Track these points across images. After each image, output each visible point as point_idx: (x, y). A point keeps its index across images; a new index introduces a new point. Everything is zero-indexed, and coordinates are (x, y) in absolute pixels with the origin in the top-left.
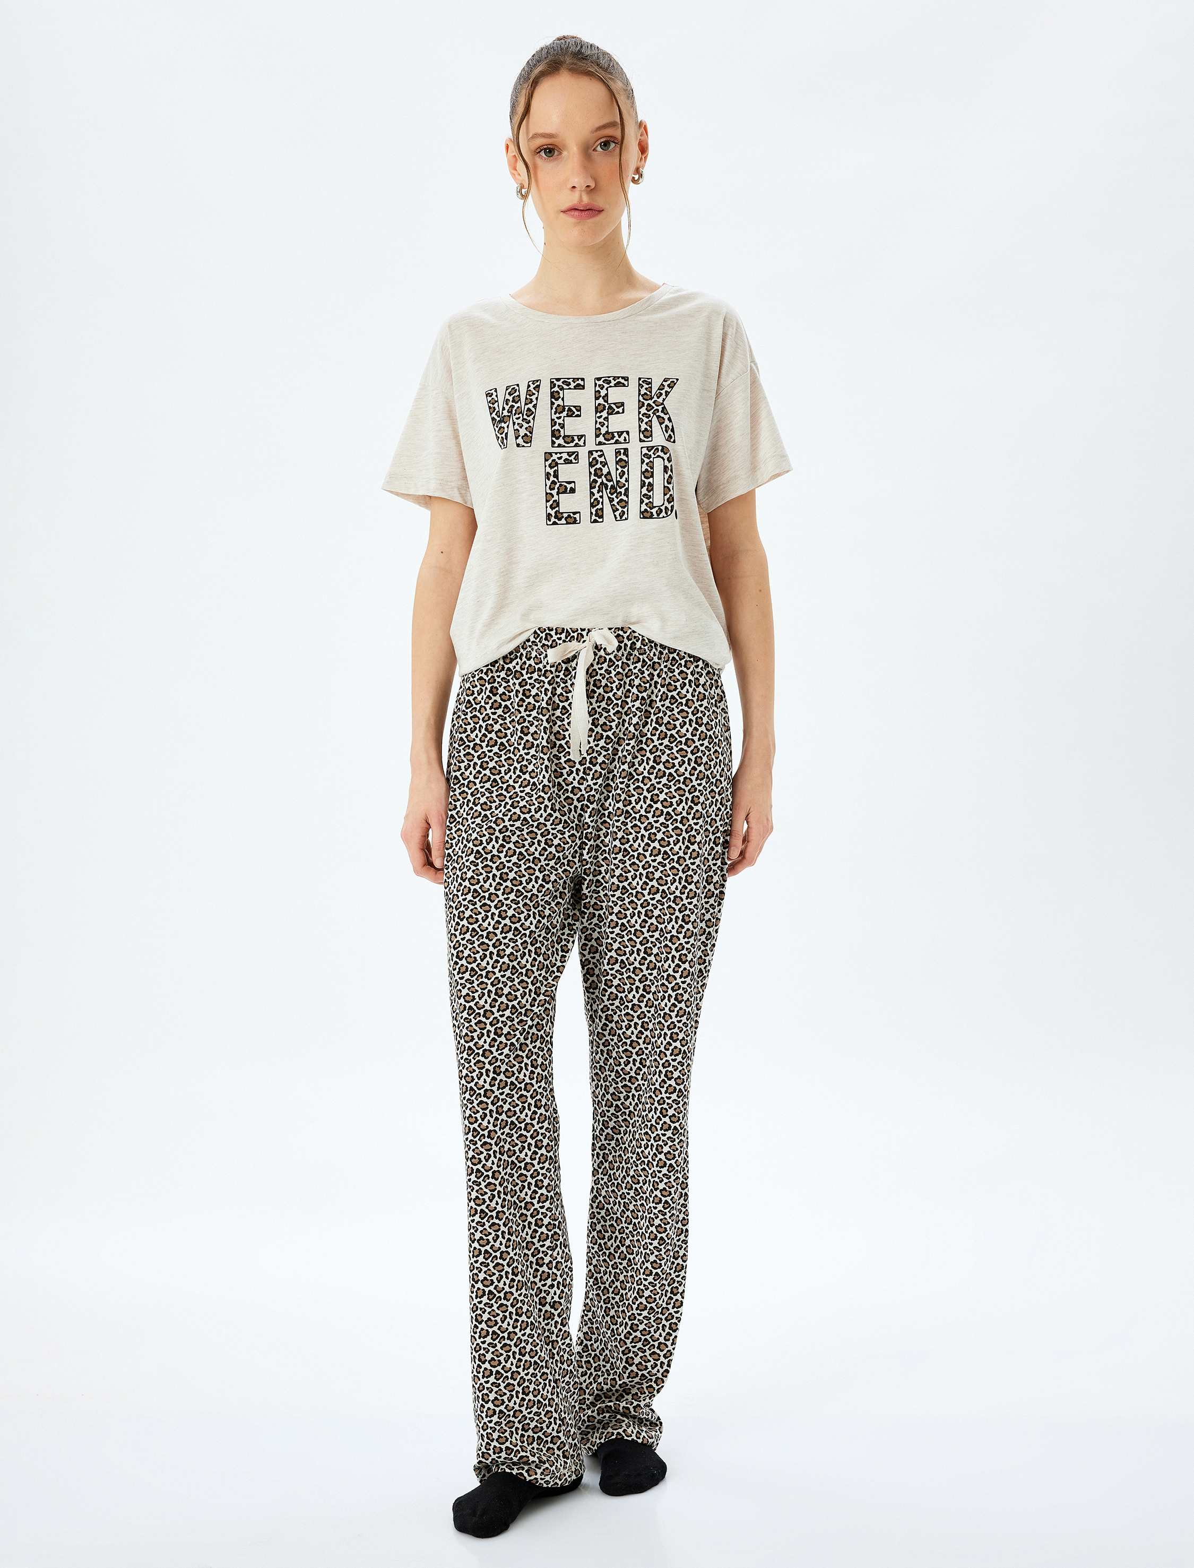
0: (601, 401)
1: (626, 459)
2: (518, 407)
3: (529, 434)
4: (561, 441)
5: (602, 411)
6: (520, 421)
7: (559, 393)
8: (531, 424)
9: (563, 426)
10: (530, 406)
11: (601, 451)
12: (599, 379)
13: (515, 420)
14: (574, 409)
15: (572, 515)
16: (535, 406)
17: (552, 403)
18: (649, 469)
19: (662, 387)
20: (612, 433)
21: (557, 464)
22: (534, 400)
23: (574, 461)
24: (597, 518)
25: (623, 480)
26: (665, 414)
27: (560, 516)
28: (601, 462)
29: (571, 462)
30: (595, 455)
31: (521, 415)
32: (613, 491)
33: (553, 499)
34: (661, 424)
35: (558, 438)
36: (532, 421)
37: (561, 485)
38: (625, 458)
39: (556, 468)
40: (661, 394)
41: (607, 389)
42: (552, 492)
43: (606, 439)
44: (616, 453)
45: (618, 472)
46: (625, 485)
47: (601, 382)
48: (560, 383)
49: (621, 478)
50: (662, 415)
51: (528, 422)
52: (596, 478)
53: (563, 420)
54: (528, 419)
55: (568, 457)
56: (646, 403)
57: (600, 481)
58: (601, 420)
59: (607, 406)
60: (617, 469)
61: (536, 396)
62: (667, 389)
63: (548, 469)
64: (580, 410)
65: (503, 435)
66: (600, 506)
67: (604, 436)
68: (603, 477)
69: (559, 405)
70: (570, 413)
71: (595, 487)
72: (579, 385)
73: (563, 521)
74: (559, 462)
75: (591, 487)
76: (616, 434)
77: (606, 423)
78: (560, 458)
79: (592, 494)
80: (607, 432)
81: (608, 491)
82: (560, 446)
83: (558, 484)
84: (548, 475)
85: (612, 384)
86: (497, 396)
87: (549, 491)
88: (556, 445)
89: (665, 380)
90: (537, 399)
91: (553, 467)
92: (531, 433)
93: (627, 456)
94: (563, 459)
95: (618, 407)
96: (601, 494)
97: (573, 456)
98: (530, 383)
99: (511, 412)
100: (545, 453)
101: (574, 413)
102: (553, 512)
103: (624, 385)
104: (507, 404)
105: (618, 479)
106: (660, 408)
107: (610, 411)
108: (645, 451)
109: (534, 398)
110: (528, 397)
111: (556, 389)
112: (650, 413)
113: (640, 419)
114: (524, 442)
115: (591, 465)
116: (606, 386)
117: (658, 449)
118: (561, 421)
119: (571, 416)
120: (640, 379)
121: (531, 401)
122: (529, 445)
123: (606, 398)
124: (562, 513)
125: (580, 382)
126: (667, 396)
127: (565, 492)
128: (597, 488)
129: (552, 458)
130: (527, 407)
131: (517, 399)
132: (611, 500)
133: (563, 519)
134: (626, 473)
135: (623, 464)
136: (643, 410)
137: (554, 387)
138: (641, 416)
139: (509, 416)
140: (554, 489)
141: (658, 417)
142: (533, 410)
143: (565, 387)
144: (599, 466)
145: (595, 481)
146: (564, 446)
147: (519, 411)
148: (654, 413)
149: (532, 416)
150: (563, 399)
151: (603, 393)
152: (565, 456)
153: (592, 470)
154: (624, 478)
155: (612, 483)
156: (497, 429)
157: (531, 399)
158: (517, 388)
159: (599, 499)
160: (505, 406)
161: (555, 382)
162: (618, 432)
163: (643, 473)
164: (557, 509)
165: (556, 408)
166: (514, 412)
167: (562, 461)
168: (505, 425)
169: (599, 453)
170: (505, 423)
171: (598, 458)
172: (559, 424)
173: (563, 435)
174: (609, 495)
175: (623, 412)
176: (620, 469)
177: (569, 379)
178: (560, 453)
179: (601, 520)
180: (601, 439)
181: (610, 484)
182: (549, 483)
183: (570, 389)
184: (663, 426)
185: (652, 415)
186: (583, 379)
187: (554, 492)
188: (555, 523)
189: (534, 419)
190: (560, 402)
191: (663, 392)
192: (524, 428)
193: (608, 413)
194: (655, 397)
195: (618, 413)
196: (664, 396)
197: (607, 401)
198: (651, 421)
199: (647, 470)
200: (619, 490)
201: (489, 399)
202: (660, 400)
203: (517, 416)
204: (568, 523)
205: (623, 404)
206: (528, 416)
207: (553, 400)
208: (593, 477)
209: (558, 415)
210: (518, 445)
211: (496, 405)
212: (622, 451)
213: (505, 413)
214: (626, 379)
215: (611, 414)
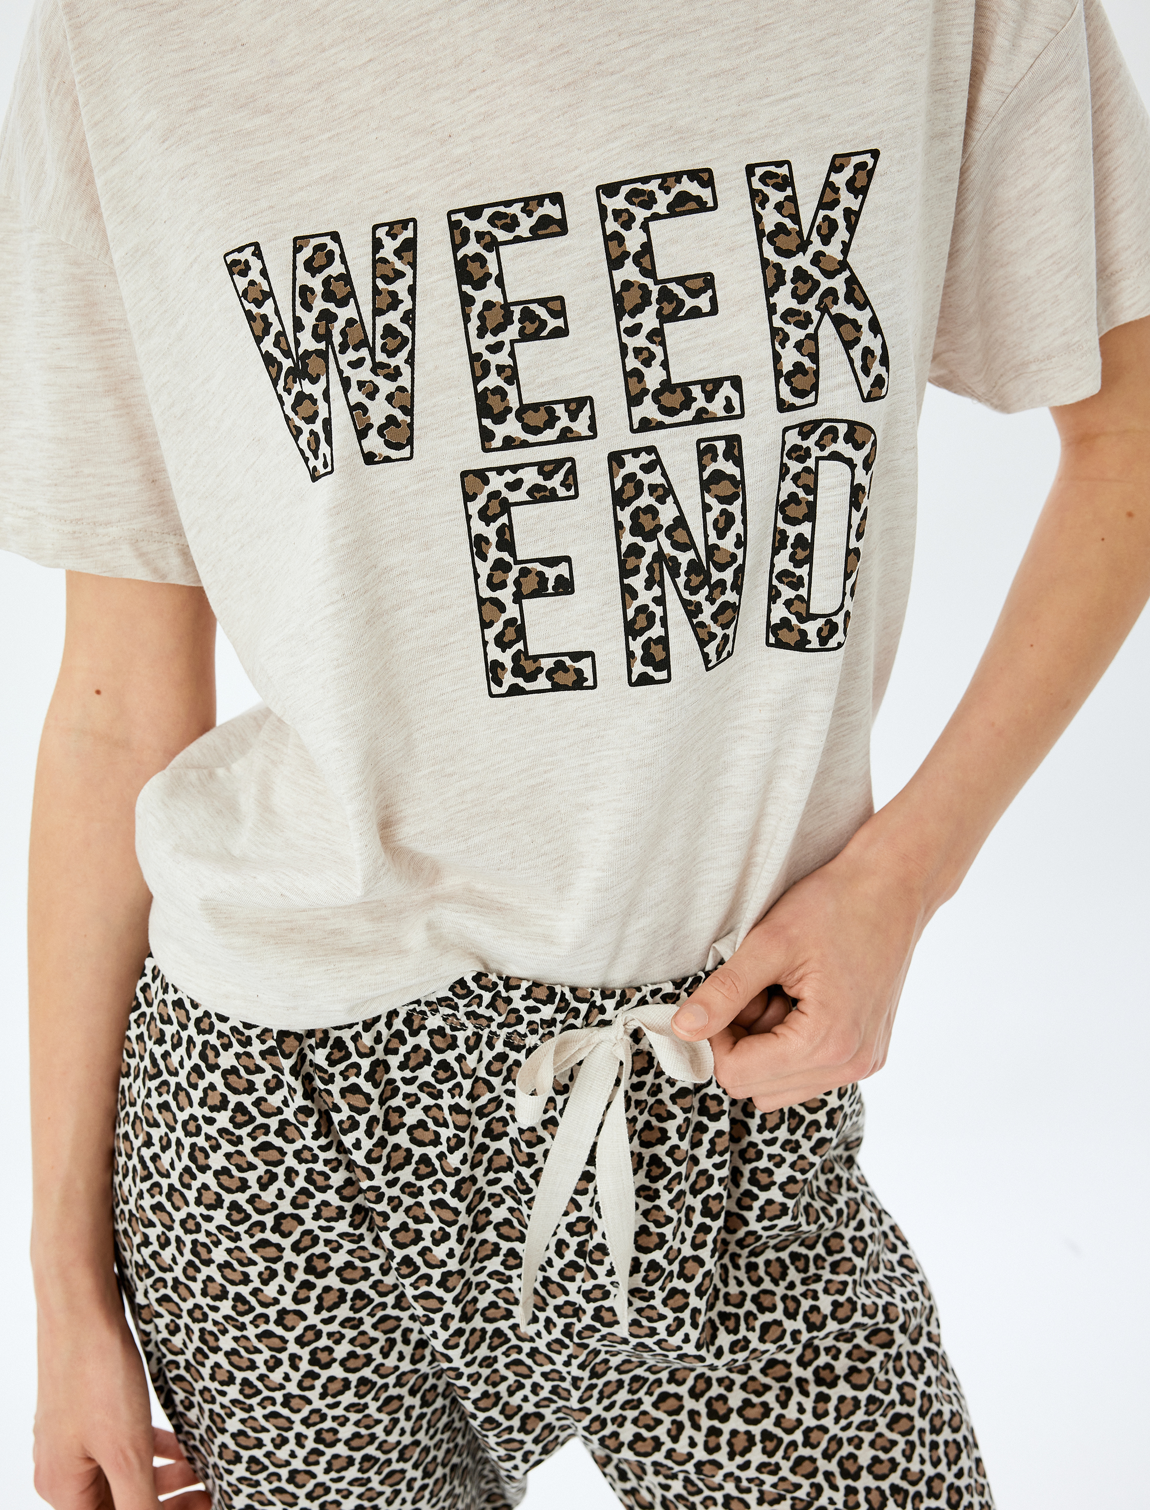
0: (630, 272)
1: (736, 471)
2: (350, 322)
3: (400, 416)
4: (512, 427)
5: (638, 310)
6: (364, 373)
7: (482, 261)
8: (404, 381)
9: (511, 375)
10: (393, 318)
11: (651, 450)
12: (611, 190)
13: (348, 372)
14: (542, 312)
15: (568, 661)
16: (409, 318)
17: (467, 301)
18: (801, 494)
19: (829, 197)
20: (685, 387)
21: (506, 507)
22: (403, 295)
23: (562, 492)
24: (650, 670)
25: (728, 543)
26: (860, 307)
27: (529, 666)
28: (653, 488)
29: (552, 496)
30: (632, 465)
31: (364, 352)
32: (696, 580)
33: (504, 617)
34: (848, 345)
35: (500, 419)
36: (405, 369)
37: (524, 572)
38: (730, 468)
39: (504, 519)
40: (833, 225)
41: (645, 227)
42: (499, 594)
43: (664, 410)
44: (701, 454)
45: (711, 517)
46: (734, 557)
47: (618, 202)
48: (481, 224)
49: (721, 535)
50: (850, 311)
51: (394, 375)
52: (639, 540)
53: (512, 355)
54: (393, 362)
55: (540, 480)
56: (789, 265)
57: (650, 548)
58: (640, 341)
59: (655, 289)
60: (706, 508)
61: (408, 280)
62: (848, 200)
63: (479, 527)
64: (560, 313)
65: (318, 427)
66: (656, 631)
67: (656, 399)
68: (661, 536)
69: (488, 305)
70: (530, 328)
71: (636, 571)
72: (546, 220)
73: (542, 682)
74: (513, 497)
75: (626, 572)
76: (696, 391)
77: (657, 350)
78: (514, 486)
79: (628, 592)
80: (667, 386)
81: (681, 580)
82: (509, 443)
83: (516, 569)
84: (478, 545)
85: (661, 207)
86: (264, 273)
87: (486, 593)
88: (497, 443)
89: (836, 166)
90: (412, 290)
91: (494, 518)
92: (408, 411)
93: (739, 462)
94: (526, 487)
95: (695, 294)
96: (656, 591)
97: (559, 477)
98: (381, 233)
99: (327, 337)
100: (464, 474)
101: (544, 324)
102: (506, 658)
103: (702, 207)
104: (308, 307)
105: (713, 539)
106: (839, 283)
107: (668, 309)
108: (793, 438)
109: (400, 287)
110: (380, 284)
111: (472, 248)
112: (810, 306)
113: (774, 331)
114: (388, 444)
115: (619, 500)
116: (641, 214)
117: (833, 431)
118: (502, 358)
119: (535, 336)
120: (750, 170)
121: (395, 302)
122: (406, 452)
123: (646, 262)
124: (536, 658)
125: (549, 209)
126: (851, 229)
127: (540, 591)
128: (644, 574)
129: (488, 489)
130: (381, 321)
131: (340, 290)
132: (693, 611)
133: (542, 677)
134: (738, 518)
135: (725, 488)
136: (784, 299)
137: (465, 240)
138: (778, 322)
139: (322, 354)
140: (503, 585)
141: (839, 321)
142: (405, 330)
143: (501, 235)
144: (646, 500)
145: (636, 551)
146: (525, 444)
147: (355, 336)
148: (823, 309)
149: (404, 354)
150: (500, 281)
151: (634, 240)
152: (531, 477)
153: (625, 516)
154: (731, 537)
155: (691, 555)
156: (289, 400)
157: (393, 294)
158: (332, 246)
159: (653, 607)
160: (301, 312)
161: (466, 222)
162: (703, 383)
163: (781, 507)
164: (520, 646)
165: (481, 316)
166: (337, 339)
167: (521, 495)
168: (316, 390)
169: (645, 458)
170: (314, 380)
171: (641, 475)
172: (500, 369)
173: (514, 404)
174: (686, 594)
175: (714, 311)
176: (717, 507)
177: (508, 204)
178: (515, 469)
179: (663, 675)
180: (648, 409)
181: (684, 558)
182: (484, 569)
183: (518, 239)
184: (856, 352)
185: (815, 315)
186: (557, 198)
187: (506, 595)
188: (515, 690)
189: (410, 361)
190: (491, 292)
191: (837, 214)
192: (381, 396)
193: (663, 318)
194: (815, 238)
195: (695, 313)
196: (842, 234)
197: (649, 272)
198: (814, 337)
199: (793, 497)
200: (716, 575)
201: (242, 283)
202: (834, 250)
203: (352, 355)
204: (556, 687)
205: (708, 281)
206: (392, 354)
207: (467, 288)
208: (628, 539)
209: (490, 339)
210: (369, 458)
211: (268, 308)
212: (721, 446)
213: (308, 343)
214: (704, 177)
215: (673, 317)
